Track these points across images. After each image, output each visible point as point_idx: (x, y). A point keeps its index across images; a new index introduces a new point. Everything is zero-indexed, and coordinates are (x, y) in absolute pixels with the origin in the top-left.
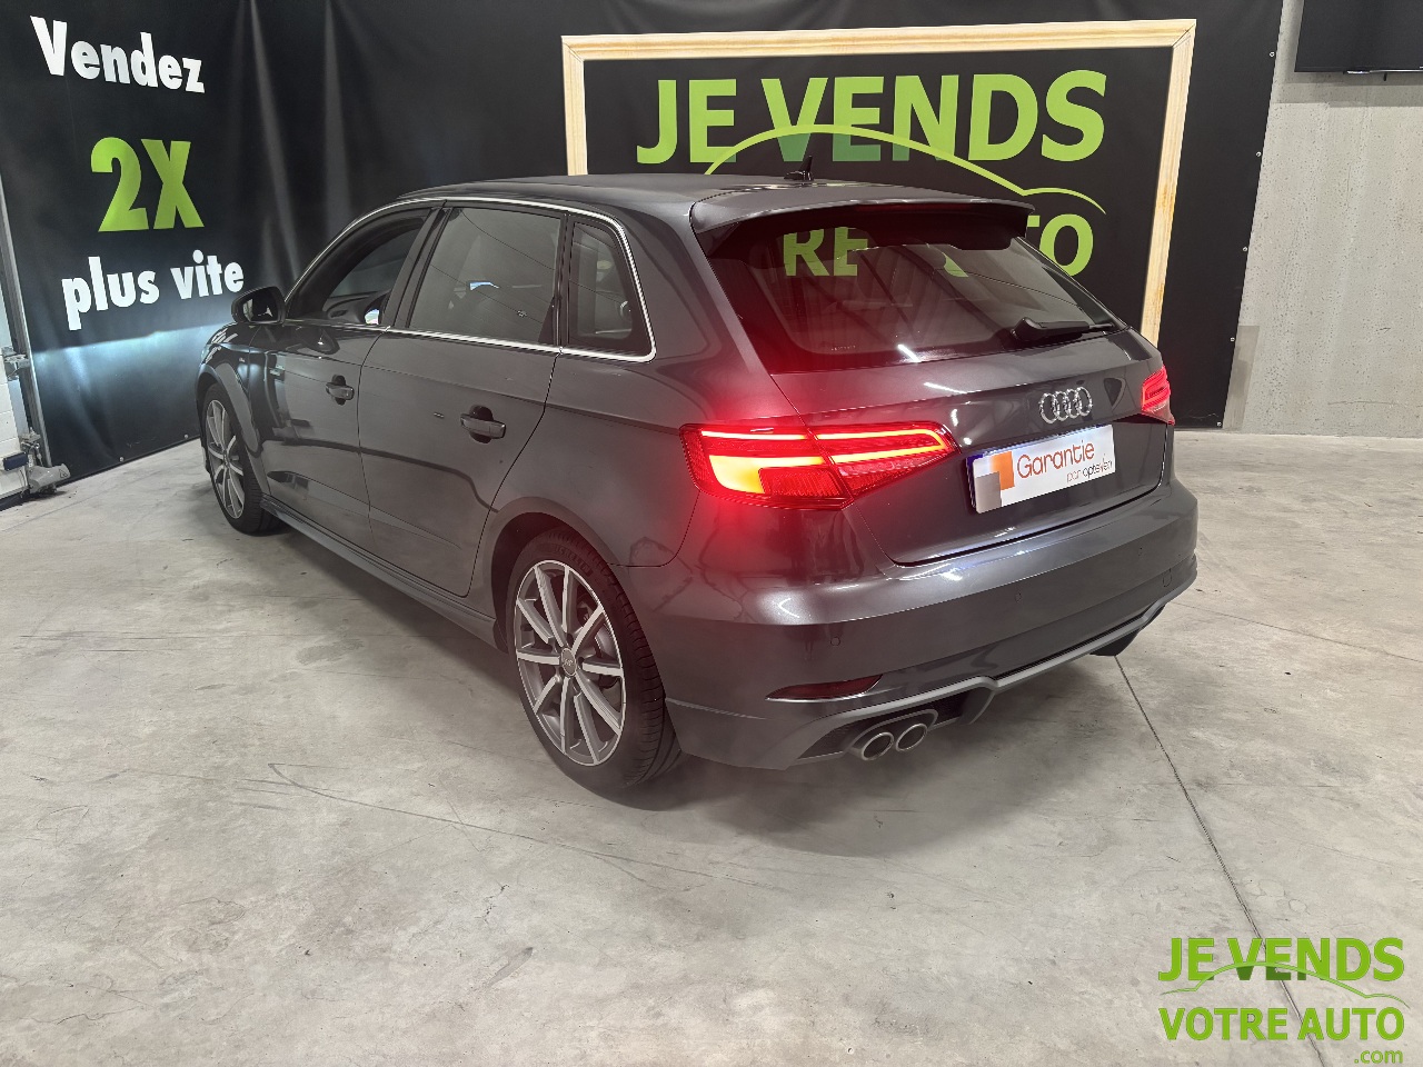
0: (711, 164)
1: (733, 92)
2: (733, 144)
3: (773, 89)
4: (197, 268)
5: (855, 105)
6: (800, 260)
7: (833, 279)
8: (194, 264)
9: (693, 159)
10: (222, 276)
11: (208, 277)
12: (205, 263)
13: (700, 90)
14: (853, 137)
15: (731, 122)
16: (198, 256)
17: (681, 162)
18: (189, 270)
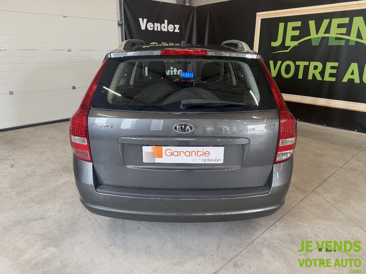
0: (290, 46)
1: (300, 25)
2: (298, 40)
3: (312, 24)
4: (171, 70)
5: (338, 28)
6: (314, 75)
7: (323, 82)
8: (170, 70)
9: (286, 45)
10: (177, 72)
11: (173, 73)
12: (173, 69)
13: (291, 25)
14: (336, 38)
15: (298, 34)
16: (172, 68)
17: (283, 46)
18: (169, 71)
